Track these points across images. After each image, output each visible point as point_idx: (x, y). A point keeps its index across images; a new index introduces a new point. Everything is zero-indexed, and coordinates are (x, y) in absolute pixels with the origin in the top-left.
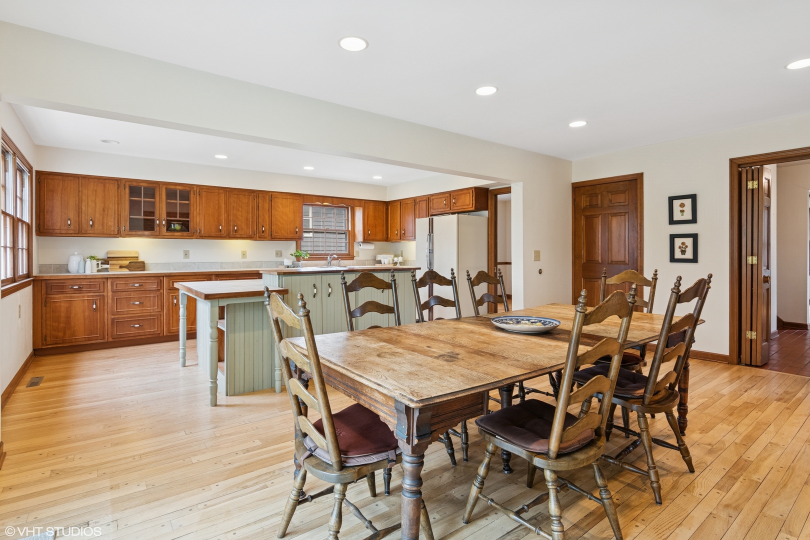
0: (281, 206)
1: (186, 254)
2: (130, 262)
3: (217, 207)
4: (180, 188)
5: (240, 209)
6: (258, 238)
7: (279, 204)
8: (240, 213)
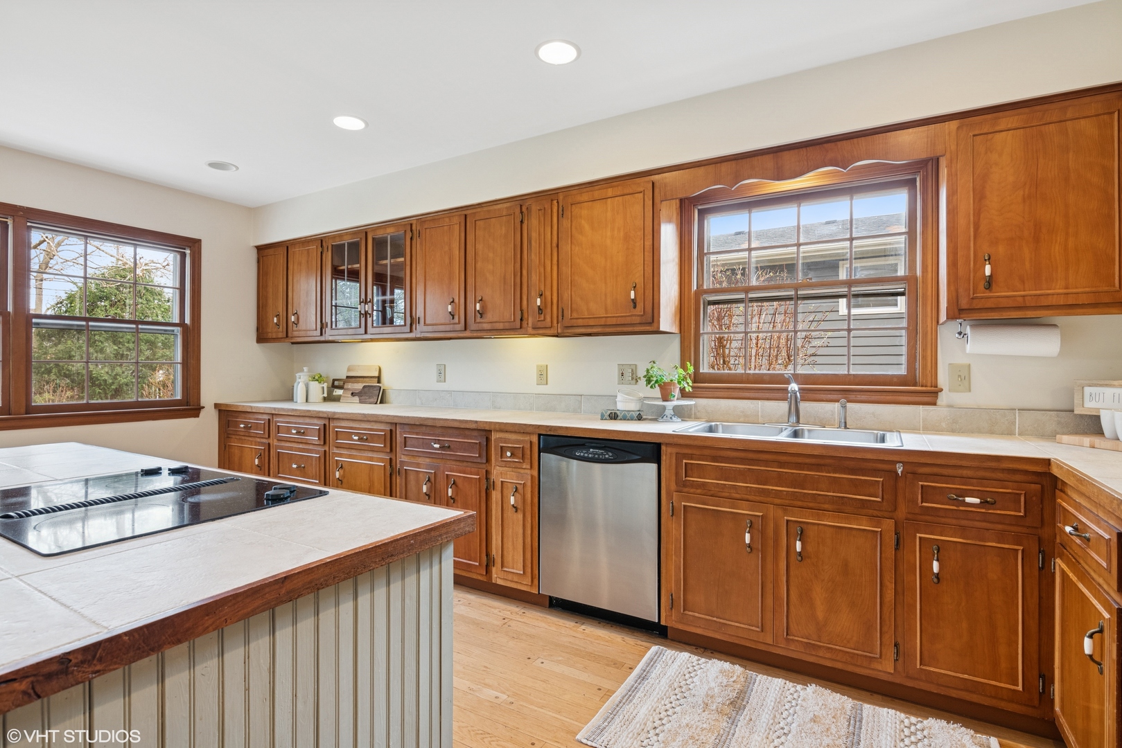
0: (587, 227)
1: (442, 374)
2: (364, 387)
3: (447, 261)
4: (390, 230)
5: (491, 255)
6: (530, 330)
7: (583, 222)
8: (491, 267)
